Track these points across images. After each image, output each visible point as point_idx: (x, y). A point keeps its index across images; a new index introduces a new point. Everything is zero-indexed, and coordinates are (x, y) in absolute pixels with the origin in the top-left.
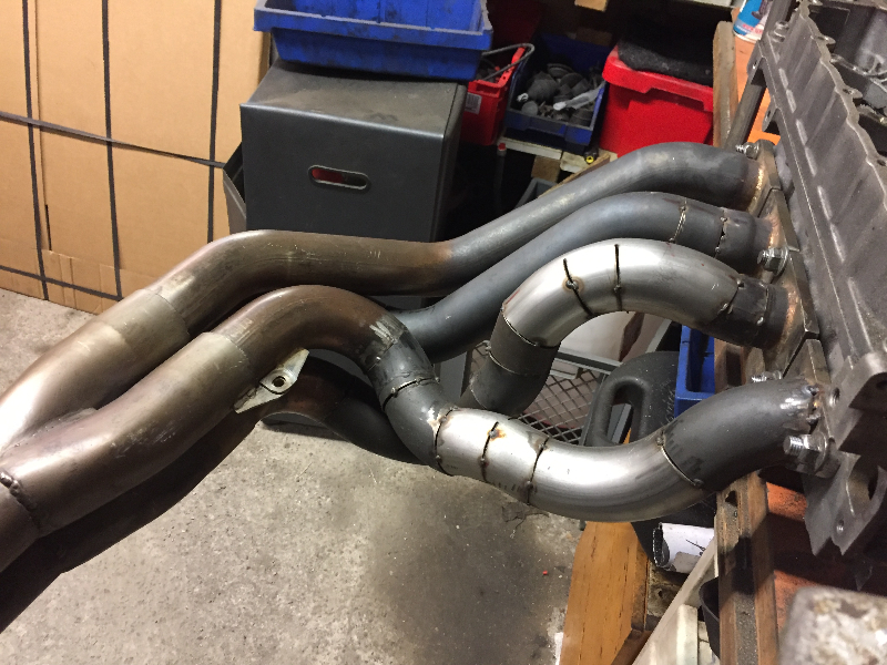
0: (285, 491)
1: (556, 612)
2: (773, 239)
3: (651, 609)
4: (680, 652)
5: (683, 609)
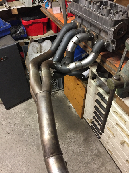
0: (20, 116)
1: (68, 102)
2: (85, 29)
3: (85, 85)
4: (94, 83)
5: (91, 80)
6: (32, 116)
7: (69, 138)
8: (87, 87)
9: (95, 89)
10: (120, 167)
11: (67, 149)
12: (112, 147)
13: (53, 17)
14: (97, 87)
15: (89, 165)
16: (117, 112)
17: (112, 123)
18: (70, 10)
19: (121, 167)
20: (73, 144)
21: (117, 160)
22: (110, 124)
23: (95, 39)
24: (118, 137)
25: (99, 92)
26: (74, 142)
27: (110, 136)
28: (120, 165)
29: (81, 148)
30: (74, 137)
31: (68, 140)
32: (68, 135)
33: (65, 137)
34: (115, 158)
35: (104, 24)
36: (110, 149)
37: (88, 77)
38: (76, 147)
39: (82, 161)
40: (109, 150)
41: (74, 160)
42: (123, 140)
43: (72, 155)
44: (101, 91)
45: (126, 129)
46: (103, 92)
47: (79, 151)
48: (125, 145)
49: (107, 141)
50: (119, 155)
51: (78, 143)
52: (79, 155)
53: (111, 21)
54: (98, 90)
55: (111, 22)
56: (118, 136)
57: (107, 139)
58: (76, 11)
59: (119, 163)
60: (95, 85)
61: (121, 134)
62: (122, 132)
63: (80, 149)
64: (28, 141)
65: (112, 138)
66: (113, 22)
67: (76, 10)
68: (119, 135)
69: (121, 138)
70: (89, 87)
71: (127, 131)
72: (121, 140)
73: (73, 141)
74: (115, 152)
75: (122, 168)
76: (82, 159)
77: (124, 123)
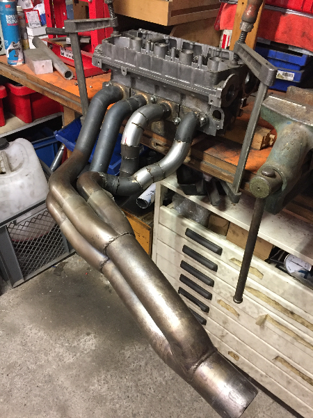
2: (145, 97)
3: (147, 223)
4: (171, 214)
5: (161, 208)
6: (18, 339)
7: (131, 360)
8: (152, 226)
9: (177, 225)
10: (262, 381)
11: (137, 386)
12: (235, 343)
13: (38, 81)
14: (180, 219)
15: (195, 404)
16: (237, 260)
17: (229, 288)
18: (100, 61)
19: (264, 379)
20: (146, 371)
21: (252, 368)
22: (224, 292)
23: (173, 115)
24: (247, 313)
25: (188, 229)
26: (146, 364)
27: (227, 319)
28: (262, 375)
29: (166, 374)
30: (141, 353)
31: (132, 367)
32: (128, 354)
33: (121, 362)
34: (248, 366)
35: (195, 82)
36: (231, 350)
37: (154, 202)
38: (155, 374)
39: (179, 402)
40: (229, 353)
41: (160, 407)
42: (261, 315)
43: (153, 396)
44: (192, 225)
45: (263, 289)
46: (197, 226)
47: (164, 383)
48: (268, 324)
49: (220, 334)
50: (255, 354)
51: (155, 364)
52: (168, 390)
53: (210, 74)
54: (183, 225)
55: (211, 76)
56: (248, 310)
57: (219, 330)
58: (117, 63)
59: (257, 371)
60: (175, 216)
61: (254, 304)
62: (255, 298)
63: (165, 377)
64: (28, 404)
65: (232, 323)
66: (215, 76)
67: (119, 60)
68: (250, 308)
69: (256, 311)
70: (160, 226)
71: (267, 293)
72: (256, 316)
73: (143, 363)
74: (246, 351)
75: (267, 380)
76: (177, 398)
77: (258, 276)
